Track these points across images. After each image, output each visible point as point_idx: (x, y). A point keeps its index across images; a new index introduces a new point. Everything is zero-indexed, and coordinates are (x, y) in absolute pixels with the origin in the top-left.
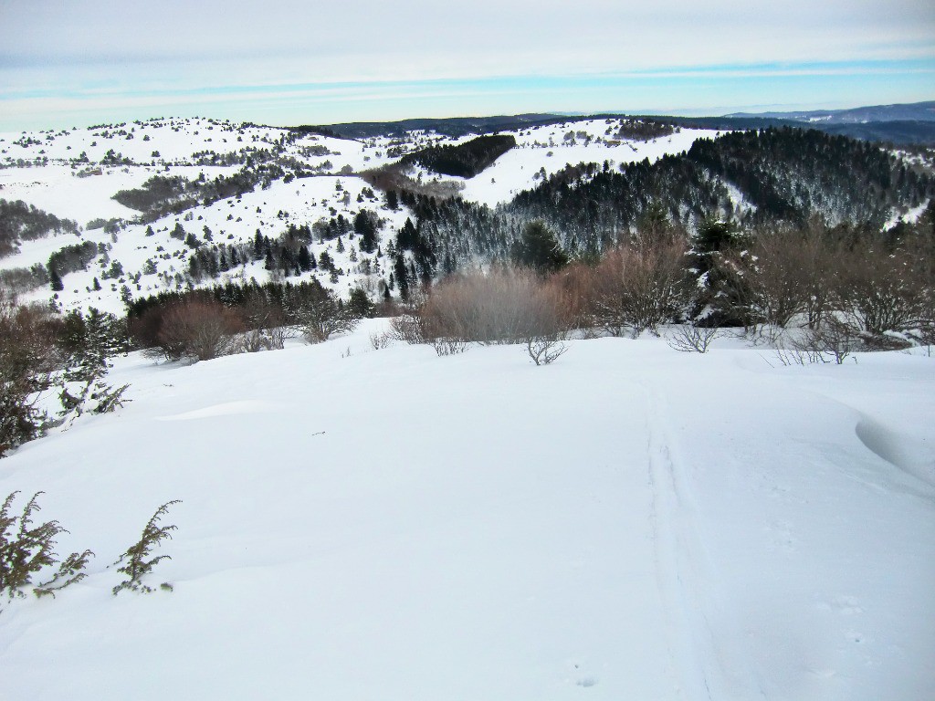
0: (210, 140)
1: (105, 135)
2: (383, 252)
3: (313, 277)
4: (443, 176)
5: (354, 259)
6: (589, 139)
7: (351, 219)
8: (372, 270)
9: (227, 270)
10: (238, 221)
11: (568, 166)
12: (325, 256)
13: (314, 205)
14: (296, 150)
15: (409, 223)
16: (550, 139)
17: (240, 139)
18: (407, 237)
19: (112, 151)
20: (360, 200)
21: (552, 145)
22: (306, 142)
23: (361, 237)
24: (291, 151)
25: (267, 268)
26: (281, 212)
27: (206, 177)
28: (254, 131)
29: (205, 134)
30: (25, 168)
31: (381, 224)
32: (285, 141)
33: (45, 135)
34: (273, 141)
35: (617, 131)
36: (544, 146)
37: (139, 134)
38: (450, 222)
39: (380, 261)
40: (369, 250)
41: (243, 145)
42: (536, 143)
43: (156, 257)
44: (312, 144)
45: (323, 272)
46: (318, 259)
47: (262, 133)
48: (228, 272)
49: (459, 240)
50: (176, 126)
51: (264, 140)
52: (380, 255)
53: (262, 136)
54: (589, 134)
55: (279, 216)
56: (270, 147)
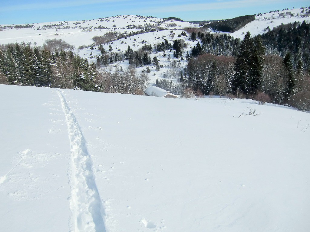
0: (134, 21)
1: (101, 21)
2: (183, 58)
3: (148, 68)
4: (220, 32)
5: (169, 61)
6: (292, 15)
7: (172, 43)
8: (176, 66)
9: (112, 63)
10: (125, 44)
11: (282, 24)
12: (155, 58)
13: (159, 38)
14: (165, 25)
15: (198, 45)
16: (272, 16)
17: (145, 21)
18: (196, 51)
19: (101, 25)
20: (179, 36)
21: (273, 18)
22: (169, 22)
23: (175, 51)
24: (162, 25)
25: (129, 63)
26: (143, 41)
27: (127, 32)
28: (151, 19)
29: (133, 19)
30: (68, 29)
31: (185, 46)
32: (161, 22)
33: (83, 21)
34: (157, 22)
35: (308, 11)
36: (269, 19)
37: (112, 19)
38: (219, 45)
39: (181, 62)
40: (177, 57)
41: (145, 23)
42: (265, 18)
43: (88, 57)
44: (172, 23)
45: (154, 66)
46: (152, 59)
47: (153, 19)
48: (112, 65)
49: (223, 53)
50: (124, 17)
51: (154, 21)
52: (182, 59)
53: (153, 20)
54: (292, 13)
55: (142, 42)
56: (155, 24)
